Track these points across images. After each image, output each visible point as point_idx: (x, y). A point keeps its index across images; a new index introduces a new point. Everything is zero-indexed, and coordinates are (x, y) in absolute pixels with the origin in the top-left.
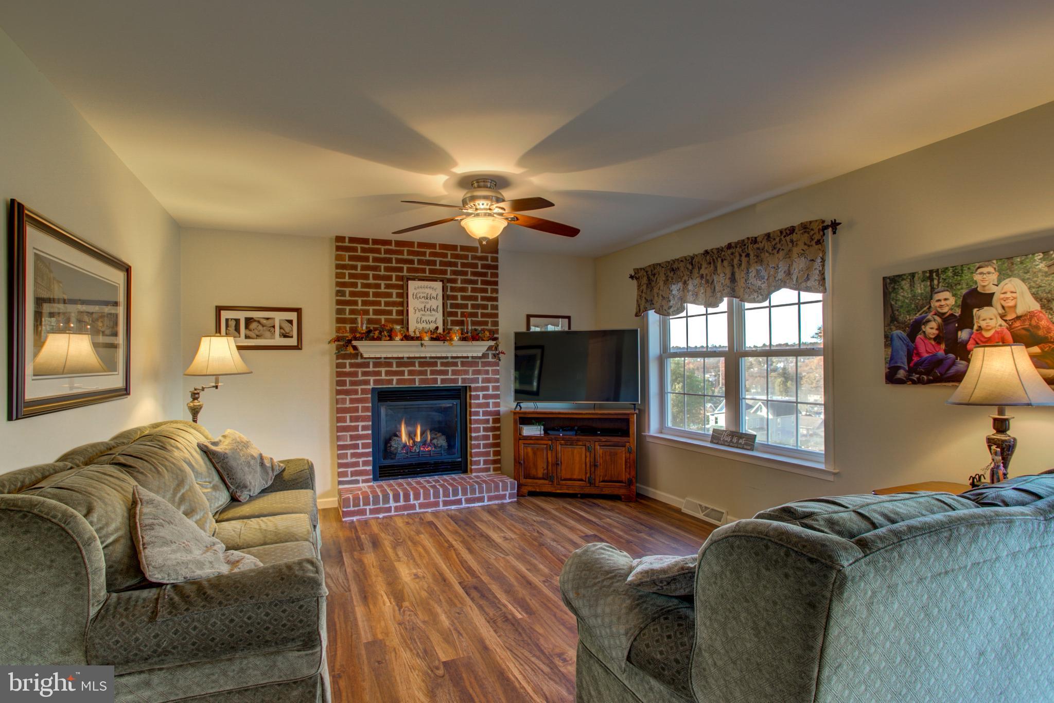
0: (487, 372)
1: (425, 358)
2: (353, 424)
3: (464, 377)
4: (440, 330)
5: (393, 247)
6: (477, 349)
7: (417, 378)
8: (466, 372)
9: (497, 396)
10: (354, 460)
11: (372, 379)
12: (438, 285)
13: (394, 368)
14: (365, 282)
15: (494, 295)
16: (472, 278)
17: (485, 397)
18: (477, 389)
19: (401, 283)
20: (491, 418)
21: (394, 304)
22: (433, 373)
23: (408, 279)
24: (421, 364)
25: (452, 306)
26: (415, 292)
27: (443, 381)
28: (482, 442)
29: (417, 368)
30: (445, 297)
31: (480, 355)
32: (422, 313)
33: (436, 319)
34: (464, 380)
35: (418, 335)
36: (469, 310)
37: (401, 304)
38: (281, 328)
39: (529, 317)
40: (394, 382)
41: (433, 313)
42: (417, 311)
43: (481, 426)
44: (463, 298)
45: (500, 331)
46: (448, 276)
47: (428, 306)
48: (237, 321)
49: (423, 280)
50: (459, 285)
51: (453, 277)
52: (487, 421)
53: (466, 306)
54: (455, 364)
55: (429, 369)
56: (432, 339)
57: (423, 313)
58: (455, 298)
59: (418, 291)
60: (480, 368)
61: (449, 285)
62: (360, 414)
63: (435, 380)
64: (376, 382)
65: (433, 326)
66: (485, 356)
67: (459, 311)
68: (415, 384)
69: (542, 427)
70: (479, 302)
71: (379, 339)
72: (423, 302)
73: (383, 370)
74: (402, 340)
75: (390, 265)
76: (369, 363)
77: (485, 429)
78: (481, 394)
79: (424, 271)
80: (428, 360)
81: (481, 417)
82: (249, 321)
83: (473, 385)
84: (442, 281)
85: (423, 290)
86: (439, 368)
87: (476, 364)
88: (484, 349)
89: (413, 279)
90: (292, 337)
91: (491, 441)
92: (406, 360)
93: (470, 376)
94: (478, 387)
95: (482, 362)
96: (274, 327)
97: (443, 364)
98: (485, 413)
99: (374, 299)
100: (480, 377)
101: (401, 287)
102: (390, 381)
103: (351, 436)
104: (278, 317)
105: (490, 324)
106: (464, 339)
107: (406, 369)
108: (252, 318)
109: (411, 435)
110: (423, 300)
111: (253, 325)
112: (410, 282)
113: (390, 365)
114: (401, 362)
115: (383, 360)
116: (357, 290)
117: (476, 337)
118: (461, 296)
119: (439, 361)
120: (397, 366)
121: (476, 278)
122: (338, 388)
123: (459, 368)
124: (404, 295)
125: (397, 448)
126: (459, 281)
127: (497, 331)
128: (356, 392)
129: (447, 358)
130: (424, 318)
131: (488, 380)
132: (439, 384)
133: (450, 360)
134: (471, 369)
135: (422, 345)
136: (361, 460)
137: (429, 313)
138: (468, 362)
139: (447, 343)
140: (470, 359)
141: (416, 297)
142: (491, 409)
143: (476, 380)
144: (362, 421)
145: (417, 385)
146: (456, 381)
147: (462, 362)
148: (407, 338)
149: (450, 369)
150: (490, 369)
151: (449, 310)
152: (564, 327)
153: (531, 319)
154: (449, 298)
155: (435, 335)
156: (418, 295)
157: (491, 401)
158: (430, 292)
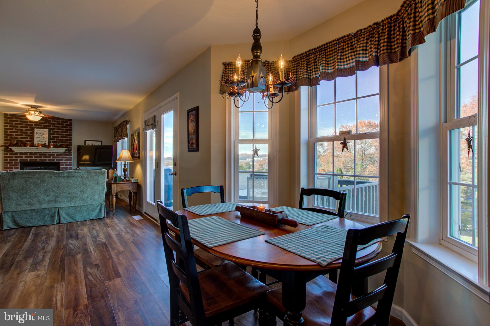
0: (67, 158)
4: (47, 144)
6: (62, 150)
7: (38, 159)
9: (71, 165)
11: (19, 159)
12: (47, 130)
14: (16, 128)
15: (70, 134)
16: (61, 128)
17: (66, 165)
19: (32, 129)
21: (29, 136)
23: (35, 128)
24: (40, 155)
25: (53, 137)
26: (37, 132)
27: (49, 160)
29: (38, 155)
31: (63, 152)
32: (40, 138)
33: (46, 140)
34: (57, 160)
35: (37, 145)
37: (32, 136)
39: (85, 141)
40: (29, 160)
42: (38, 138)
46: (52, 127)
47: (42, 137)
49: (41, 128)
50: (56, 130)
53: (59, 137)
54: (54, 155)
55: (43, 156)
56: (42, 147)
58: (54, 134)
59: (38, 132)
60: (64, 156)
61: (52, 130)
64: (21, 160)
65: (43, 143)
67: (56, 138)
71: (21, 146)
72: (40, 135)
73: (24, 156)
74: (30, 147)
75: (27, 123)
76: (17, 154)
78: (64, 164)
80: (43, 153)
83: (61, 161)
84: (49, 129)
85: (41, 132)
86: (47, 156)
87: (63, 155)
88: (64, 150)
89: (37, 128)
92: (33, 153)
93: (60, 159)
94: (63, 162)
95: (65, 154)
97: (48, 155)
100: (64, 159)
101: (32, 130)
102: (27, 160)
105: (68, 143)
106: (55, 147)
107: (33, 156)
110: (41, 135)
112: (35, 129)
113: (27, 154)
114: (31, 154)
115: (23, 153)
117: (60, 146)
118: (57, 134)
120: (30, 155)
121: (63, 128)
122: (5, 161)
123: (56, 156)
124: (33, 133)
126: (56, 129)
127: (71, 145)
128: (12, 163)
130: (40, 140)
131: (67, 160)
132: (47, 161)
133: (52, 153)
134: (60, 157)
135: (37, 148)
137: (43, 139)
138: (58, 154)
139: (47, 148)
140: (60, 153)
141: (37, 133)
142: (68, 169)
143: (63, 160)
145: (38, 161)
146: (54, 160)
148: (32, 145)
149: (52, 156)
150: (68, 156)
151: (51, 138)
152: (99, 144)
153: (86, 141)
154: (51, 134)
155: (44, 146)
156: (38, 133)
157: (68, 167)
158: (43, 132)
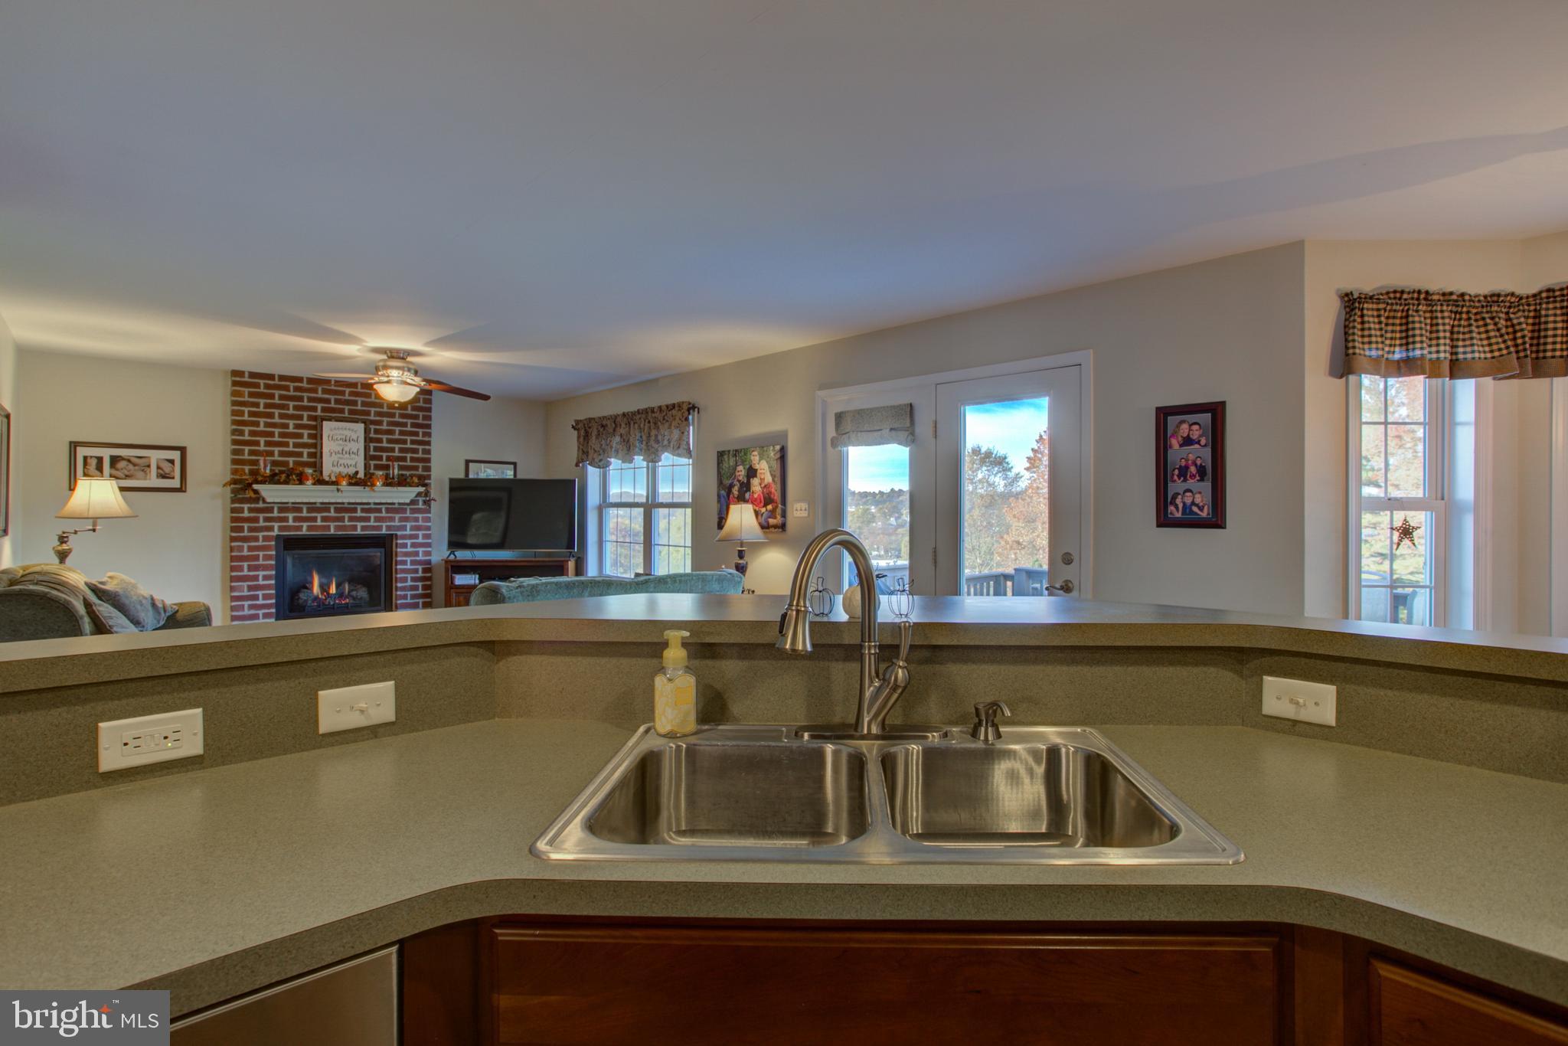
0: (416, 520)
1: (343, 503)
2: (252, 573)
3: (388, 524)
4: (361, 475)
5: (305, 385)
6: (405, 494)
7: (332, 525)
8: (392, 519)
9: (428, 545)
10: (253, 612)
11: (276, 525)
12: (361, 426)
13: (305, 514)
14: (269, 420)
15: (426, 439)
16: (401, 420)
17: (414, 545)
18: (404, 537)
19: (314, 423)
20: (420, 568)
21: (305, 445)
22: (351, 519)
23: (323, 419)
24: (337, 510)
25: (376, 449)
26: (332, 433)
27: (363, 528)
28: (409, 593)
29: (332, 514)
30: (368, 440)
31: (408, 501)
32: (339, 455)
33: (356, 463)
34: (389, 528)
35: (334, 479)
36: (397, 454)
37: (314, 446)
38: (158, 468)
39: (467, 462)
40: (304, 529)
41: (353, 456)
42: (333, 454)
43: (409, 576)
44: (389, 441)
45: (432, 477)
46: (372, 418)
47: (347, 449)
48: (100, 460)
49: (342, 421)
50: (385, 427)
51: (378, 418)
52: (416, 571)
53: (393, 450)
54: (379, 510)
55: (347, 516)
56: (350, 484)
57: (341, 456)
58: (380, 441)
59: (334, 432)
60: (408, 515)
61: (372, 427)
62: (261, 562)
63: (355, 528)
64: (281, 528)
65: (351, 471)
66: (413, 502)
67: (384, 455)
68: (330, 531)
69: (477, 576)
70: (409, 446)
71: (286, 482)
72: (340, 445)
73: (291, 516)
74: (314, 484)
75: (300, 403)
76: (273, 508)
77: (414, 579)
78: (409, 542)
79: (342, 411)
80: (346, 506)
81: (409, 566)
82: (114, 460)
83: (399, 533)
84: (364, 422)
85: (341, 432)
86: (359, 514)
87: (404, 511)
88: (412, 496)
89: (330, 419)
90: (173, 478)
91: (420, 591)
92: (318, 505)
93: (397, 523)
94: (406, 535)
95: (410, 509)
96: (149, 466)
97: (363, 510)
98: (413, 563)
99: (281, 439)
100: (409, 525)
101: (314, 427)
102: (300, 528)
103: (249, 586)
104: (155, 456)
105: (420, 470)
106: (386, 484)
107: (319, 516)
108: (120, 456)
109: (324, 588)
110: (341, 442)
111: (122, 464)
112: (325, 423)
113: (300, 510)
114: (313, 507)
115: (290, 505)
116: (258, 429)
117: (403, 482)
118: (387, 439)
119: (359, 507)
120: (308, 512)
121: (405, 420)
122: (234, 534)
123: (384, 514)
124: (317, 436)
125: (306, 601)
126: (385, 424)
127: (429, 477)
128: (256, 539)
129: (369, 504)
130: (341, 462)
131: (418, 528)
132: (359, 532)
133: (372, 506)
134: (397, 516)
135: (338, 490)
136: (261, 612)
137: (347, 456)
138: (392, 508)
139: (367, 488)
140: (396, 506)
141: (332, 438)
142: (421, 557)
143: (404, 528)
144: (263, 570)
145: (332, 531)
146: (379, 528)
147: (387, 509)
148: (320, 481)
149: (372, 515)
150: (420, 516)
151: (372, 453)
152: (509, 474)
153: (471, 464)
154: (372, 440)
155: (354, 481)
156: (335, 437)
157: (421, 550)
158: (348, 433)
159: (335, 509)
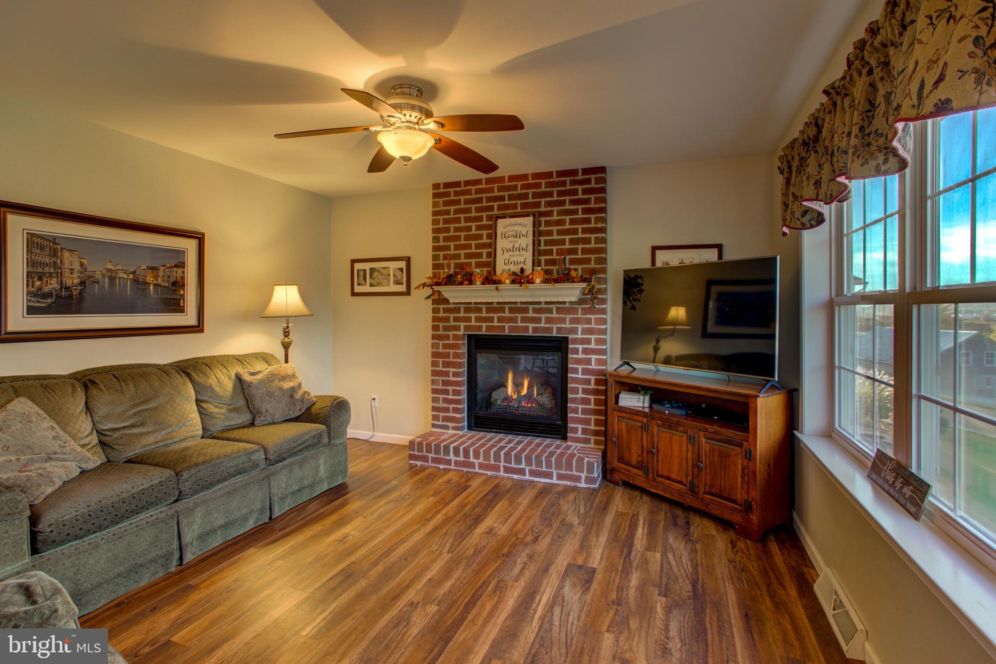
0: (589, 321)
1: (516, 303)
2: (445, 369)
3: (559, 326)
4: (529, 272)
5: (483, 186)
6: (571, 292)
7: (507, 325)
8: (563, 321)
9: (603, 352)
10: (445, 405)
11: (462, 325)
12: (528, 221)
13: (484, 314)
14: (457, 225)
15: (599, 225)
16: (571, 207)
17: (585, 351)
18: (575, 341)
19: (490, 223)
20: (593, 378)
21: (484, 246)
22: (524, 320)
23: (498, 218)
24: (511, 310)
25: (547, 243)
26: (504, 231)
27: (535, 330)
28: (580, 407)
29: (507, 314)
30: (537, 234)
31: (574, 299)
32: (510, 253)
33: (525, 258)
34: (559, 330)
35: (501, 278)
36: (567, 246)
38: (394, 276)
39: (654, 249)
40: (484, 329)
41: (522, 252)
42: (505, 252)
43: (580, 387)
44: (560, 232)
46: (542, 209)
47: (517, 245)
48: (365, 271)
49: (517, 217)
50: (555, 217)
51: (548, 209)
52: (588, 382)
53: (563, 242)
54: (550, 311)
55: (519, 316)
57: (512, 253)
58: (550, 233)
59: (507, 229)
60: (579, 316)
61: (543, 219)
62: (451, 360)
64: (466, 328)
65: (516, 269)
66: (581, 301)
67: (555, 248)
68: (505, 332)
69: (647, 398)
70: (580, 235)
71: (461, 283)
72: (511, 242)
73: (473, 316)
74: (483, 284)
75: (480, 205)
76: (460, 308)
77: (585, 391)
78: (580, 347)
79: (515, 206)
80: (519, 305)
81: (580, 376)
82: (372, 270)
83: (570, 336)
84: (534, 215)
85: (513, 228)
86: (531, 314)
87: (575, 311)
88: (578, 293)
89: (504, 217)
90: (402, 284)
91: (592, 406)
92: (495, 305)
93: (568, 326)
94: (576, 339)
95: (582, 309)
96: (389, 275)
97: (535, 311)
98: (585, 372)
99: (466, 242)
100: (580, 328)
102: (480, 328)
103: (443, 381)
104: (393, 265)
105: (593, 262)
107: (495, 316)
108: (374, 268)
110: (512, 239)
111: (376, 274)
112: (500, 221)
113: (480, 310)
115: (473, 305)
116: (450, 234)
117: (566, 278)
118: (557, 230)
119: (531, 307)
120: (487, 312)
121: (575, 207)
122: (434, 333)
123: (555, 315)
124: (493, 236)
125: (496, 400)
126: (555, 214)
127: (603, 271)
128: (448, 338)
129: (540, 303)
130: (512, 259)
131: (590, 331)
132: (530, 333)
133: (543, 306)
134: (568, 317)
135: (497, 289)
136: (451, 406)
137: (517, 252)
138: (563, 308)
140: (567, 305)
141: (505, 236)
142: (593, 366)
143: (575, 331)
144: (453, 367)
145: (507, 333)
146: (550, 330)
147: (557, 309)
148: (490, 280)
149: (543, 316)
150: (592, 317)
151: (543, 247)
152: (711, 256)
153: (659, 251)
154: (540, 234)
155: (520, 279)
156: (507, 235)
157: (593, 357)
158: (518, 228)
159: (510, 309)
